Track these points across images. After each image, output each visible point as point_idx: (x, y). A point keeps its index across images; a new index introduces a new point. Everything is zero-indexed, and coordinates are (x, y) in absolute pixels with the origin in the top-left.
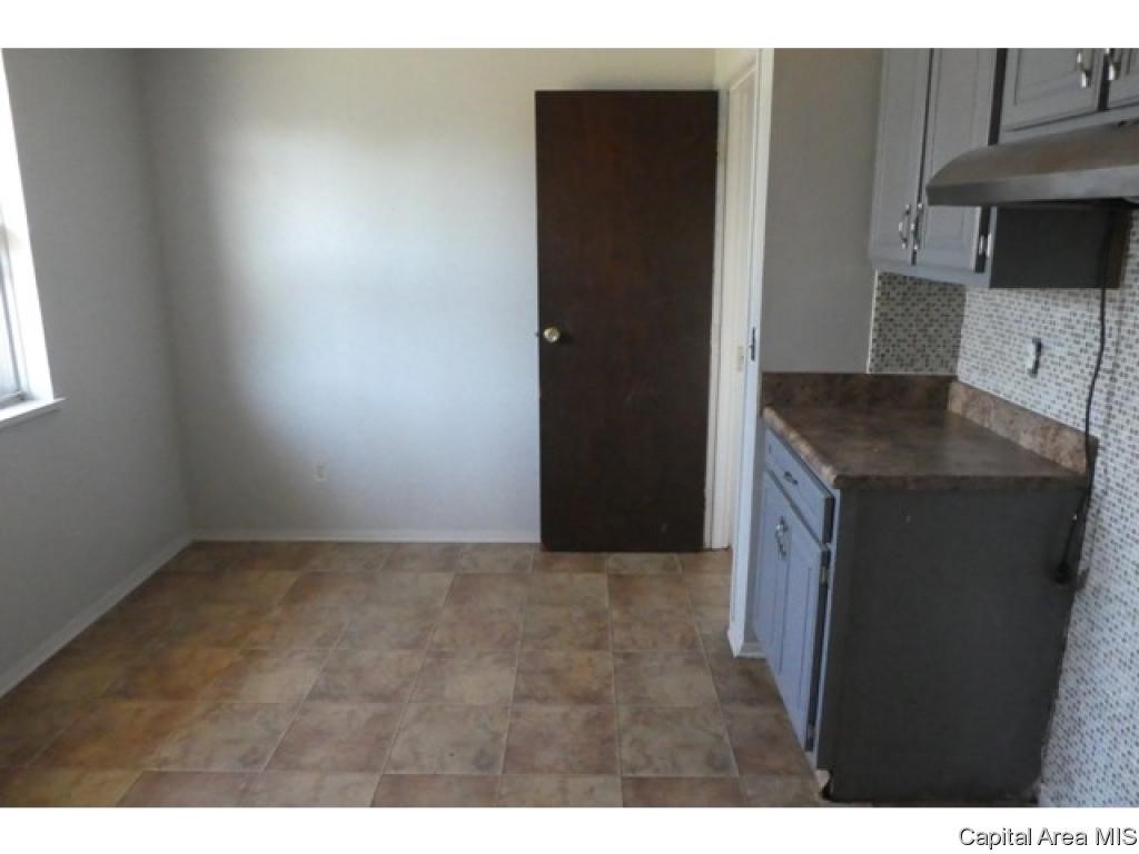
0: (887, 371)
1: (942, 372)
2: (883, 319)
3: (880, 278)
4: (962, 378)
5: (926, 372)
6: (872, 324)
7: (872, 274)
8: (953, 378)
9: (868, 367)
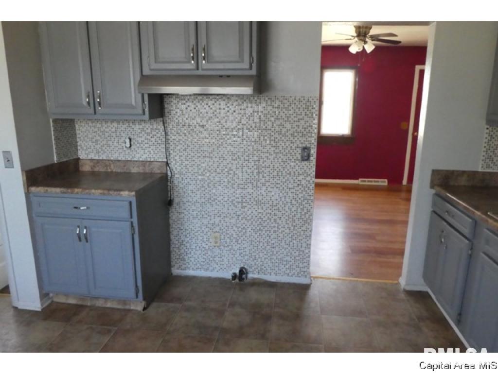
0: (61, 161)
1: (75, 157)
2: (57, 138)
3: (53, 121)
4: (81, 158)
5: (72, 158)
6: (54, 142)
7: (49, 120)
8: (78, 159)
9: (56, 160)
